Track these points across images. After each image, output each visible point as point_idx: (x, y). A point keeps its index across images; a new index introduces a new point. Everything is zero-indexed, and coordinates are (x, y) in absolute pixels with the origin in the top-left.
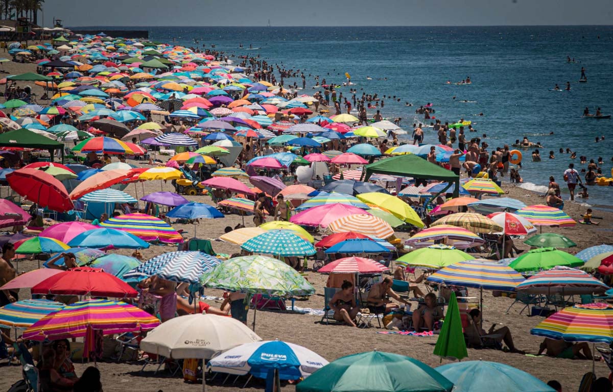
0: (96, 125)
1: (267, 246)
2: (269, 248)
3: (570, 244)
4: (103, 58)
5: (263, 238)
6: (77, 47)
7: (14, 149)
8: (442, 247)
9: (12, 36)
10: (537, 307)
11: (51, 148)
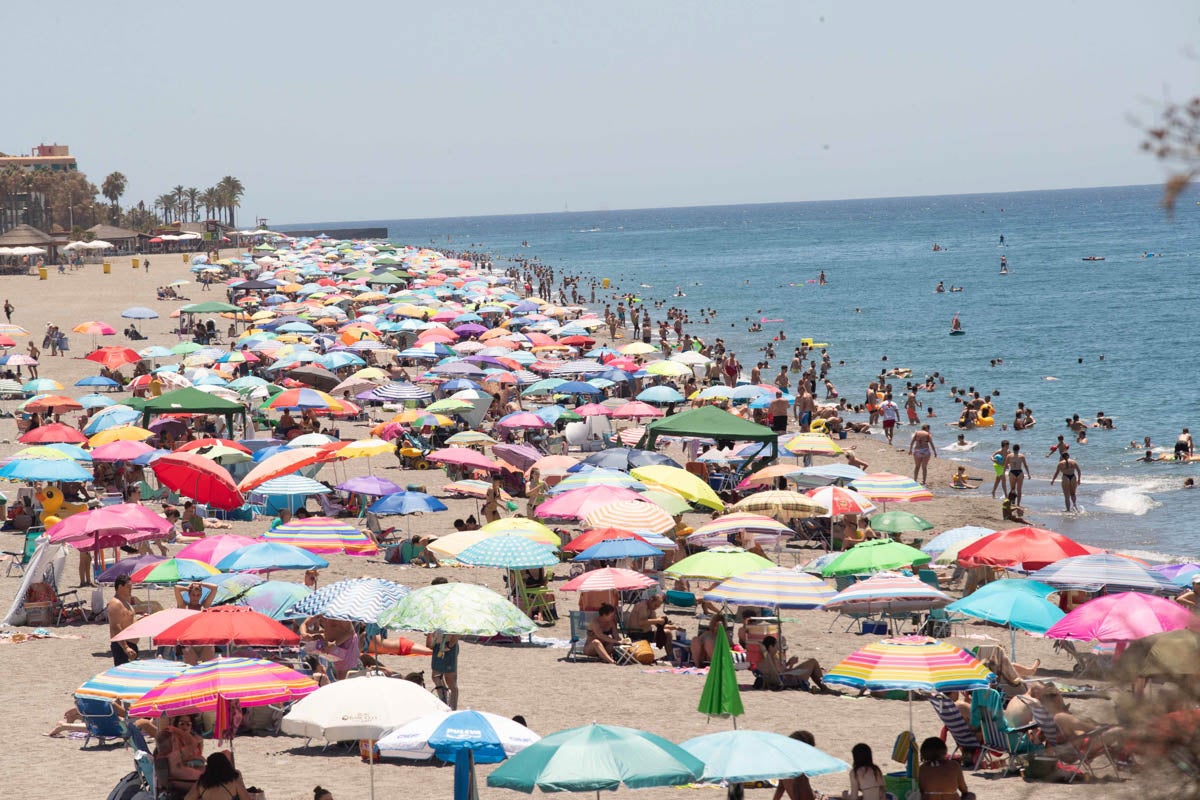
0: (295, 376)
1: (491, 556)
2: (494, 559)
3: (924, 525)
4: (319, 273)
5: (486, 545)
6: (286, 256)
7: (179, 415)
8: (727, 550)
9: (198, 246)
10: (870, 622)
11: (229, 412)
